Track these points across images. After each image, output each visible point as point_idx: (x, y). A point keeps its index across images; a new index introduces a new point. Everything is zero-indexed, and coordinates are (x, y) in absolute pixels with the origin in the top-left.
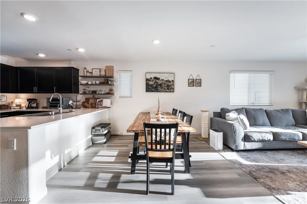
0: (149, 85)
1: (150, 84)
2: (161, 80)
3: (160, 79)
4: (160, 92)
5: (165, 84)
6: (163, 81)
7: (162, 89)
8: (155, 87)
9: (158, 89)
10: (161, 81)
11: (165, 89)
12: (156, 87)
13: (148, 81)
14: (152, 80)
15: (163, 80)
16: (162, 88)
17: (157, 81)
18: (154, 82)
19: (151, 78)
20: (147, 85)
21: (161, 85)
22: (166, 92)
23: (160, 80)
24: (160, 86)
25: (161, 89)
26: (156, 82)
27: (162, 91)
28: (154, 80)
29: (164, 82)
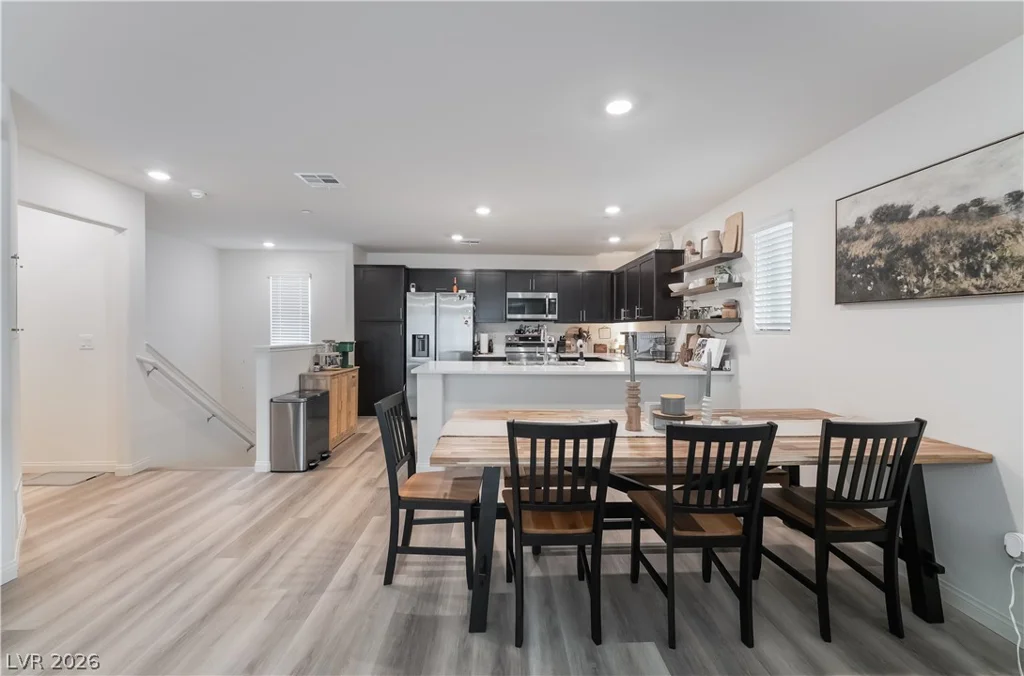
0: (848, 267)
1: (853, 260)
2: (922, 214)
3: (915, 212)
4: (911, 296)
5: (945, 237)
6: (934, 219)
7: (926, 280)
8: (879, 270)
9: (901, 282)
10: (921, 223)
11: (948, 276)
12: (890, 268)
13: (848, 241)
14: (864, 231)
15: (936, 209)
16: (925, 269)
17: (894, 228)
18: (875, 239)
19: (860, 222)
20: (843, 262)
21: (916, 252)
22: (952, 295)
23: (913, 220)
24: (909, 261)
25: (921, 275)
26: (888, 241)
27: (922, 289)
28: (878, 228)
29: (941, 223)
